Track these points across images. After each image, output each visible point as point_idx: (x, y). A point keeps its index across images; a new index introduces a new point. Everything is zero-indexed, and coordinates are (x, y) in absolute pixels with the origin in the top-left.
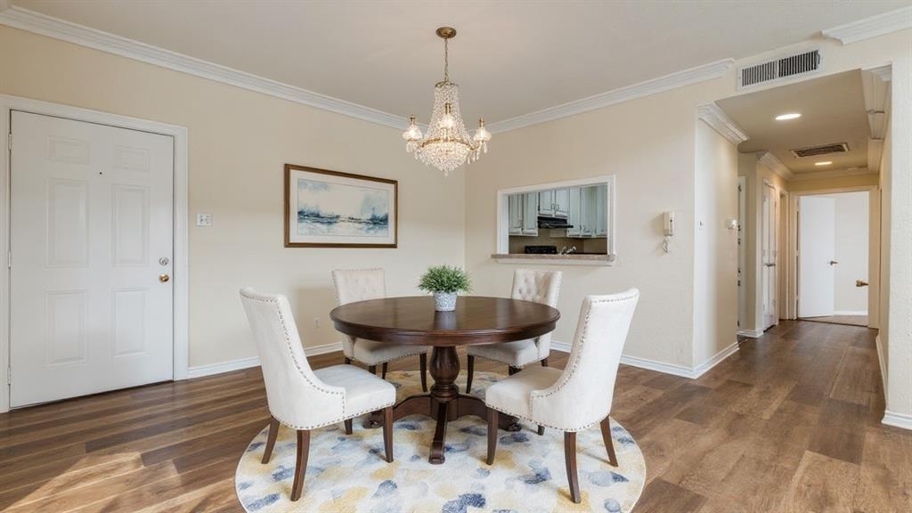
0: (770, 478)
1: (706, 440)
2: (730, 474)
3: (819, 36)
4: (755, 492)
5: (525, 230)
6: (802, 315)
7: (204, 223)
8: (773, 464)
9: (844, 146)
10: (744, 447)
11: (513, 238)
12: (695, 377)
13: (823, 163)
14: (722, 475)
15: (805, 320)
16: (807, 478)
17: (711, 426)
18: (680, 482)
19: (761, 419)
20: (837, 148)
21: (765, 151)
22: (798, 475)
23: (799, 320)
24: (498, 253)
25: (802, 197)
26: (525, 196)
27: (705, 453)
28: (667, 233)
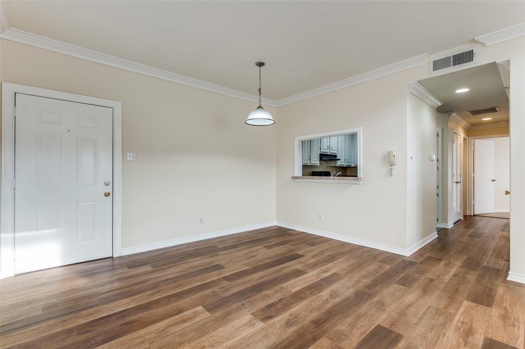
0: (441, 319)
1: (410, 297)
2: (420, 319)
3: (473, 41)
4: (432, 329)
5: (312, 162)
6: (476, 213)
7: (131, 158)
8: (445, 310)
9: (497, 108)
10: (431, 301)
11: (305, 167)
12: (408, 255)
13: (487, 119)
14: (416, 320)
15: (478, 216)
16: (462, 319)
17: (414, 288)
18: (391, 326)
19: (443, 282)
20: (493, 110)
21: (453, 111)
22: (457, 318)
23: (474, 215)
24: (295, 175)
25: (476, 140)
26: (312, 141)
27: (408, 306)
28: (392, 164)
